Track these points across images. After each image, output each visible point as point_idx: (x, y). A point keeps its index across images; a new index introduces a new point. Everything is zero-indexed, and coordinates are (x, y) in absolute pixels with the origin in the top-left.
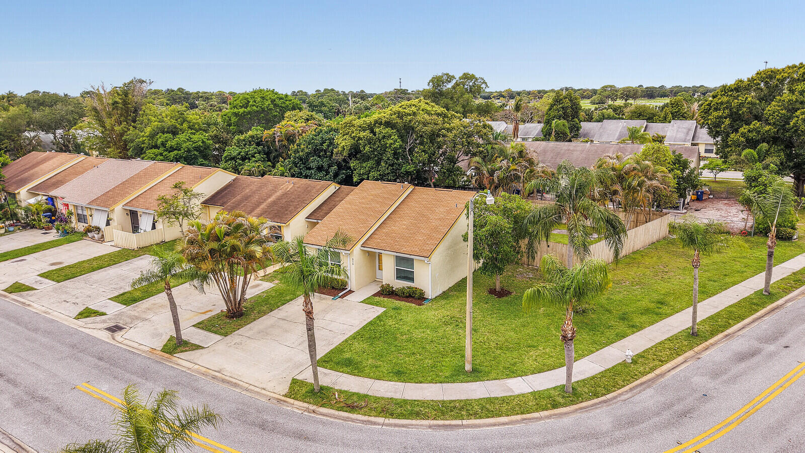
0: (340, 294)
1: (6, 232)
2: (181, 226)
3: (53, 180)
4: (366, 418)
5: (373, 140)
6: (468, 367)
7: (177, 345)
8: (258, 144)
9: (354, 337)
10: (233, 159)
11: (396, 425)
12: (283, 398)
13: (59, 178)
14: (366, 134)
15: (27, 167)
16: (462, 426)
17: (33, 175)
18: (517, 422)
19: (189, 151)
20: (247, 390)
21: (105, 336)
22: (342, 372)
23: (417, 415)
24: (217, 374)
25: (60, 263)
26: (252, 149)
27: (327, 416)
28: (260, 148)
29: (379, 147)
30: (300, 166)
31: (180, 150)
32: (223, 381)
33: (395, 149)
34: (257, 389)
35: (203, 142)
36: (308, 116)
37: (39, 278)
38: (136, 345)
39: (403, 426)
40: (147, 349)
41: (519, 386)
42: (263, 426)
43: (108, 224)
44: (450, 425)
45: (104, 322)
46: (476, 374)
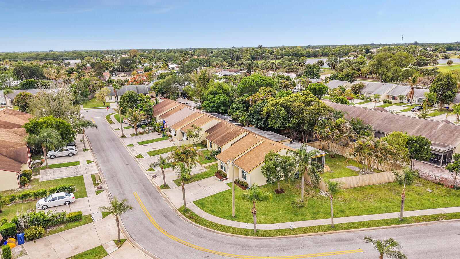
0: (222, 179)
1: (149, 132)
2: (194, 140)
3: (167, 113)
4: (191, 222)
5: (275, 111)
6: (233, 215)
7: (165, 186)
8: (244, 103)
9: (211, 196)
10: (233, 108)
11: (197, 226)
12: (177, 210)
13: (169, 113)
14: (273, 108)
15: (162, 106)
16: (214, 232)
17: (162, 110)
18: (230, 236)
19: (218, 104)
20: (171, 205)
21: (150, 178)
22: (198, 207)
23: (205, 225)
24: (167, 198)
25: (155, 148)
26: (240, 105)
27: (183, 218)
28: (244, 105)
29: (277, 114)
30: (251, 117)
31: (214, 103)
32: (168, 201)
33: (283, 116)
34: (173, 205)
35: (224, 100)
36: (269, 90)
37: (147, 154)
38: (155, 183)
39: (199, 227)
40: (157, 185)
41: (243, 225)
42: (165, 216)
43: (175, 135)
44: (211, 230)
45: (153, 173)
46: (235, 218)
